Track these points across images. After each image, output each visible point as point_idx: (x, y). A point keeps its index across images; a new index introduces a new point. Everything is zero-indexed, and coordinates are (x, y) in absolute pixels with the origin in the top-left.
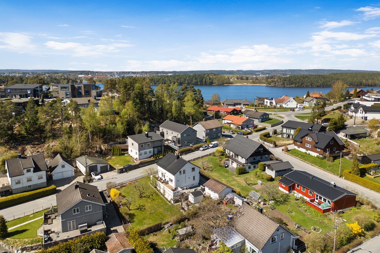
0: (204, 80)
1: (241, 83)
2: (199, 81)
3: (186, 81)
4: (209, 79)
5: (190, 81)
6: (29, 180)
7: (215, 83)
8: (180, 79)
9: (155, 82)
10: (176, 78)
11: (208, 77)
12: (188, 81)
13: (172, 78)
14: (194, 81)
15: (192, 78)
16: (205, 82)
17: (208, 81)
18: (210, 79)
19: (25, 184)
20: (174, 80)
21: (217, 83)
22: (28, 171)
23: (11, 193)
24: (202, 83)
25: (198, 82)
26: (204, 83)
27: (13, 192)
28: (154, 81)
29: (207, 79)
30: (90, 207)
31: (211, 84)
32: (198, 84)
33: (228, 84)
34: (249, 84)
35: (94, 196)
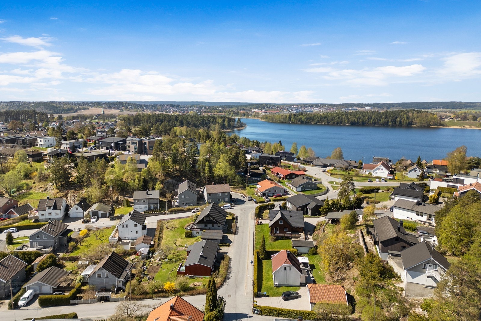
0: (398, 119)
1: (460, 126)
2: (391, 121)
3: (371, 121)
4: (406, 118)
5: (376, 121)
6: (50, 214)
7: (416, 124)
8: (363, 117)
9: (328, 121)
10: (357, 116)
11: (405, 116)
12: (374, 120)
13: (352, 116)
14: (383, 120)
15: (381, 117)
16: (400, 122)
17: (405, 121)
18: (408, 118)
19: (47, 216)
20: (354, 118)
21: (419, 124)
22: (49, 208)
23: (39, 222)
24: (395, 123)
25: (388, 122)
26: (398, 123)
27: (40, 221)
28: (327, 119)
29: (403, 118)
30: (46, 236)
31: (409, 125)
32: (388, 125)
33: (438, 126)
34: (473, 128)
35: (54, 230)
